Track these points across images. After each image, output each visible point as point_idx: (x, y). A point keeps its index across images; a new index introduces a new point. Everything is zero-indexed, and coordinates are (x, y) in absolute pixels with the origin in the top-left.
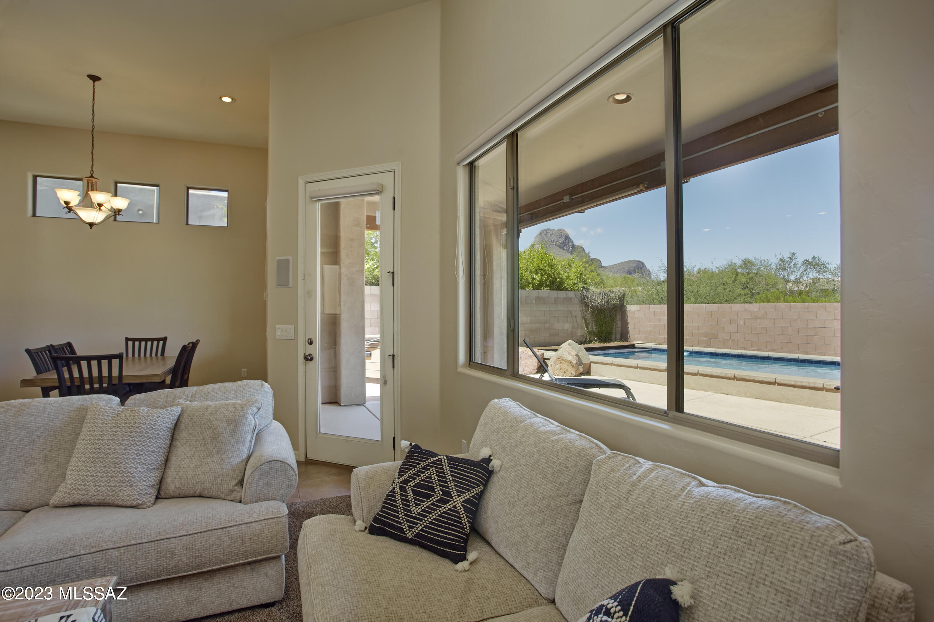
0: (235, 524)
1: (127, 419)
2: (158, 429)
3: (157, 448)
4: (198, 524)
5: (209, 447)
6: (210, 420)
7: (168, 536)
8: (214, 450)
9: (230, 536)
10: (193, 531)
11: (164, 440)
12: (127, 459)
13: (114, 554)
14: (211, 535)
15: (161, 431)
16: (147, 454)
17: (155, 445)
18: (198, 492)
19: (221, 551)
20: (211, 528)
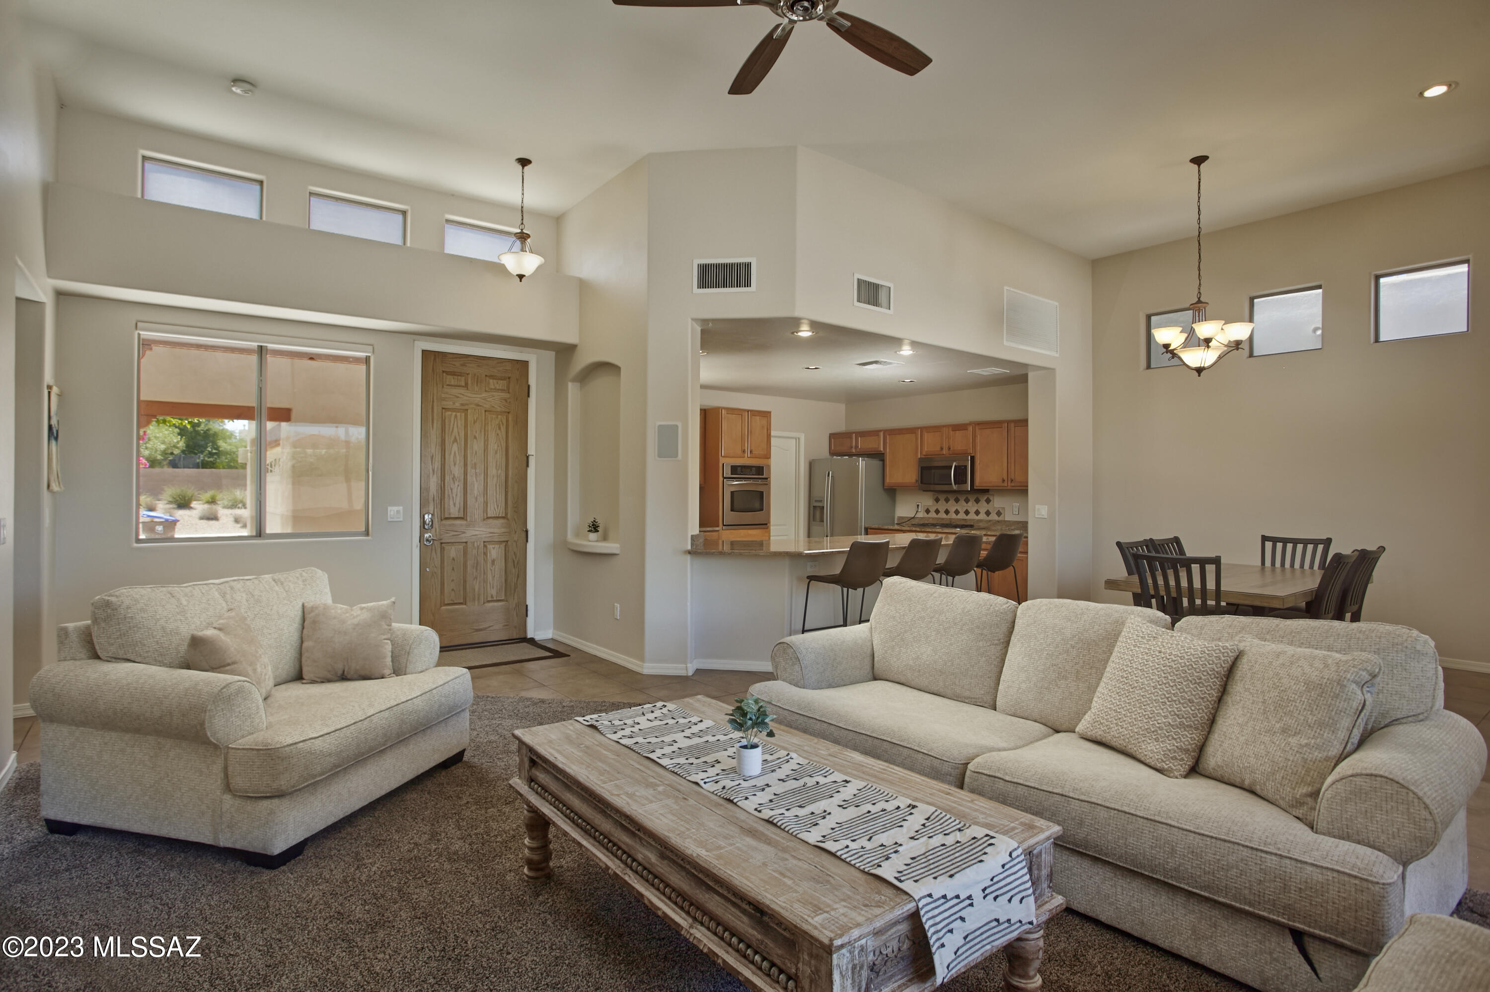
0: (1275, 851)
1: (1164, 646)
2: (1200, 670)
3: (1197, 697)
4: (1215, 825)
5: (1270, 718)
6: (1278, 674)
7: (1169, 822)
8: (1278, 726)
9: (1263, 867)
10: (1206, 831)
11: (1209, 688)
12: (1155, 700)
13: (1103, 813)
14: (1231, 850)
15: (1205, 674)
16: (1182, 701)
17: (1194, 693)
18: (1247, 782)
19: (1245, 883)
20: (1233, 840)
